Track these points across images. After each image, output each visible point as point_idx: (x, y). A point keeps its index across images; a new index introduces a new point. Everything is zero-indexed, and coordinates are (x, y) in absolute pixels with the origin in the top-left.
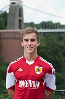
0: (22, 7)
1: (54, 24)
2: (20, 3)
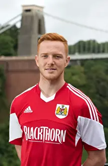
0: (43, 18)
1: (99, 45)
2: (38, 11)
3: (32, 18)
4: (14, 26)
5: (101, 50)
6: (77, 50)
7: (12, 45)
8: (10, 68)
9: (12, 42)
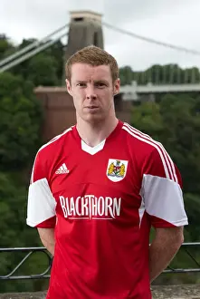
0: (101, 30)
1: (183, 72)
2: (95, 20)
3: (85, 29)
4: (59, 42)
5: (186, 79)
6: (150, 79)
7: (54, 69)
8: (52, 104)
9: (54, 65)
